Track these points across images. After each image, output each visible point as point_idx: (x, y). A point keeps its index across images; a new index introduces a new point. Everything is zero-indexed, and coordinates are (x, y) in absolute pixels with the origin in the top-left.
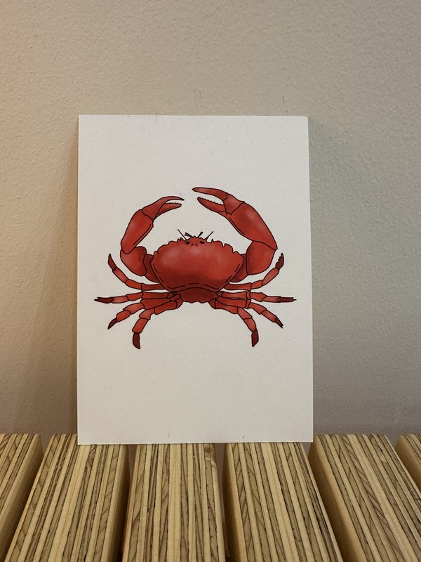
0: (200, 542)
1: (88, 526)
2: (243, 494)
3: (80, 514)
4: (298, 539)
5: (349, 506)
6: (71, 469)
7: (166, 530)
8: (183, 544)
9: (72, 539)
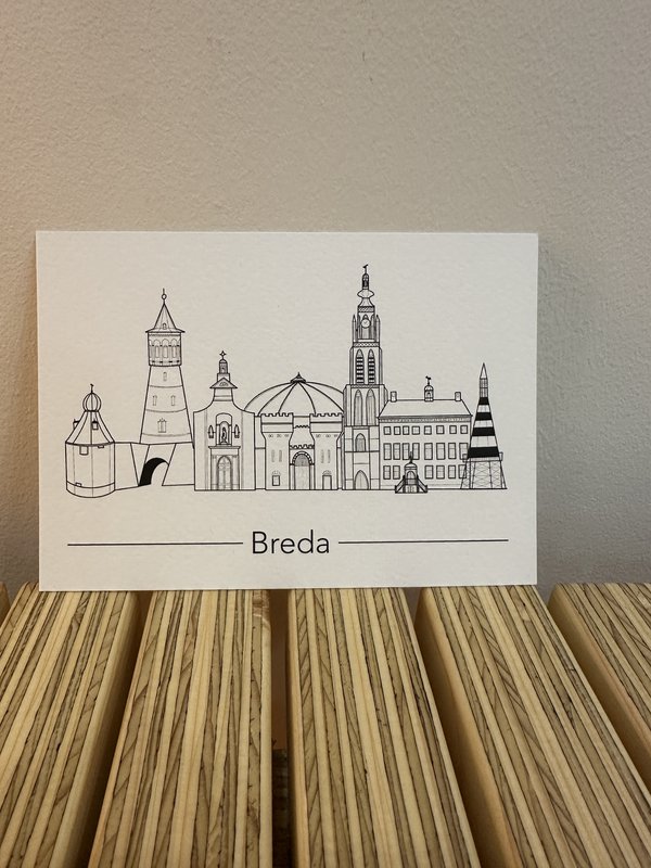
0: (234, 726)
1: (67, 706)
2: (306, 662)
3: (56, 688)
4: (383, 722)
5: (465, 679)
6: (47, 629)
7: (184, 711)
8: (208, 730)
9: (41, 722)
